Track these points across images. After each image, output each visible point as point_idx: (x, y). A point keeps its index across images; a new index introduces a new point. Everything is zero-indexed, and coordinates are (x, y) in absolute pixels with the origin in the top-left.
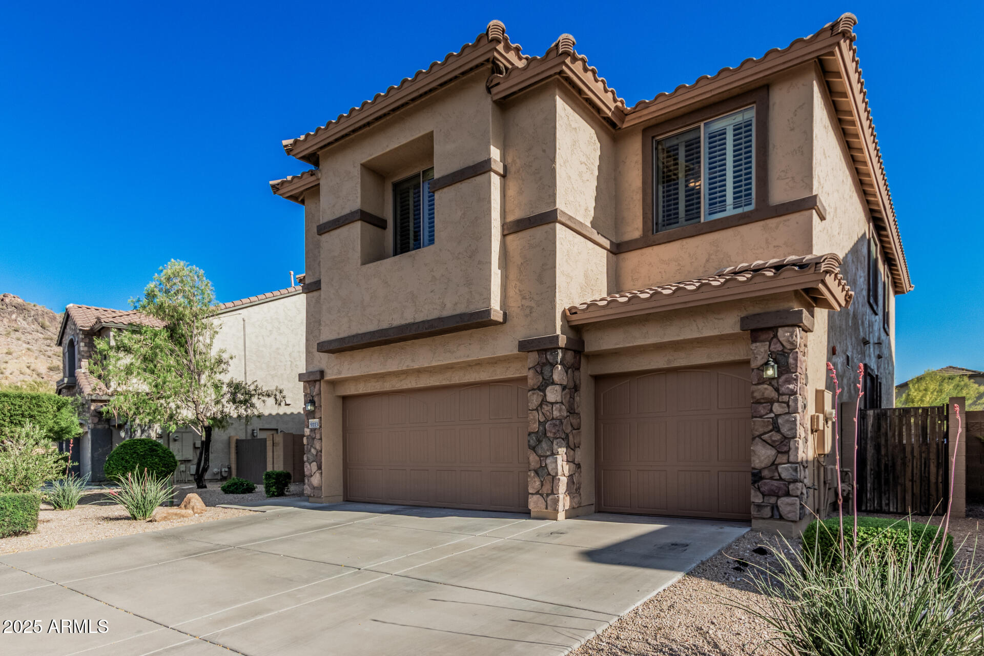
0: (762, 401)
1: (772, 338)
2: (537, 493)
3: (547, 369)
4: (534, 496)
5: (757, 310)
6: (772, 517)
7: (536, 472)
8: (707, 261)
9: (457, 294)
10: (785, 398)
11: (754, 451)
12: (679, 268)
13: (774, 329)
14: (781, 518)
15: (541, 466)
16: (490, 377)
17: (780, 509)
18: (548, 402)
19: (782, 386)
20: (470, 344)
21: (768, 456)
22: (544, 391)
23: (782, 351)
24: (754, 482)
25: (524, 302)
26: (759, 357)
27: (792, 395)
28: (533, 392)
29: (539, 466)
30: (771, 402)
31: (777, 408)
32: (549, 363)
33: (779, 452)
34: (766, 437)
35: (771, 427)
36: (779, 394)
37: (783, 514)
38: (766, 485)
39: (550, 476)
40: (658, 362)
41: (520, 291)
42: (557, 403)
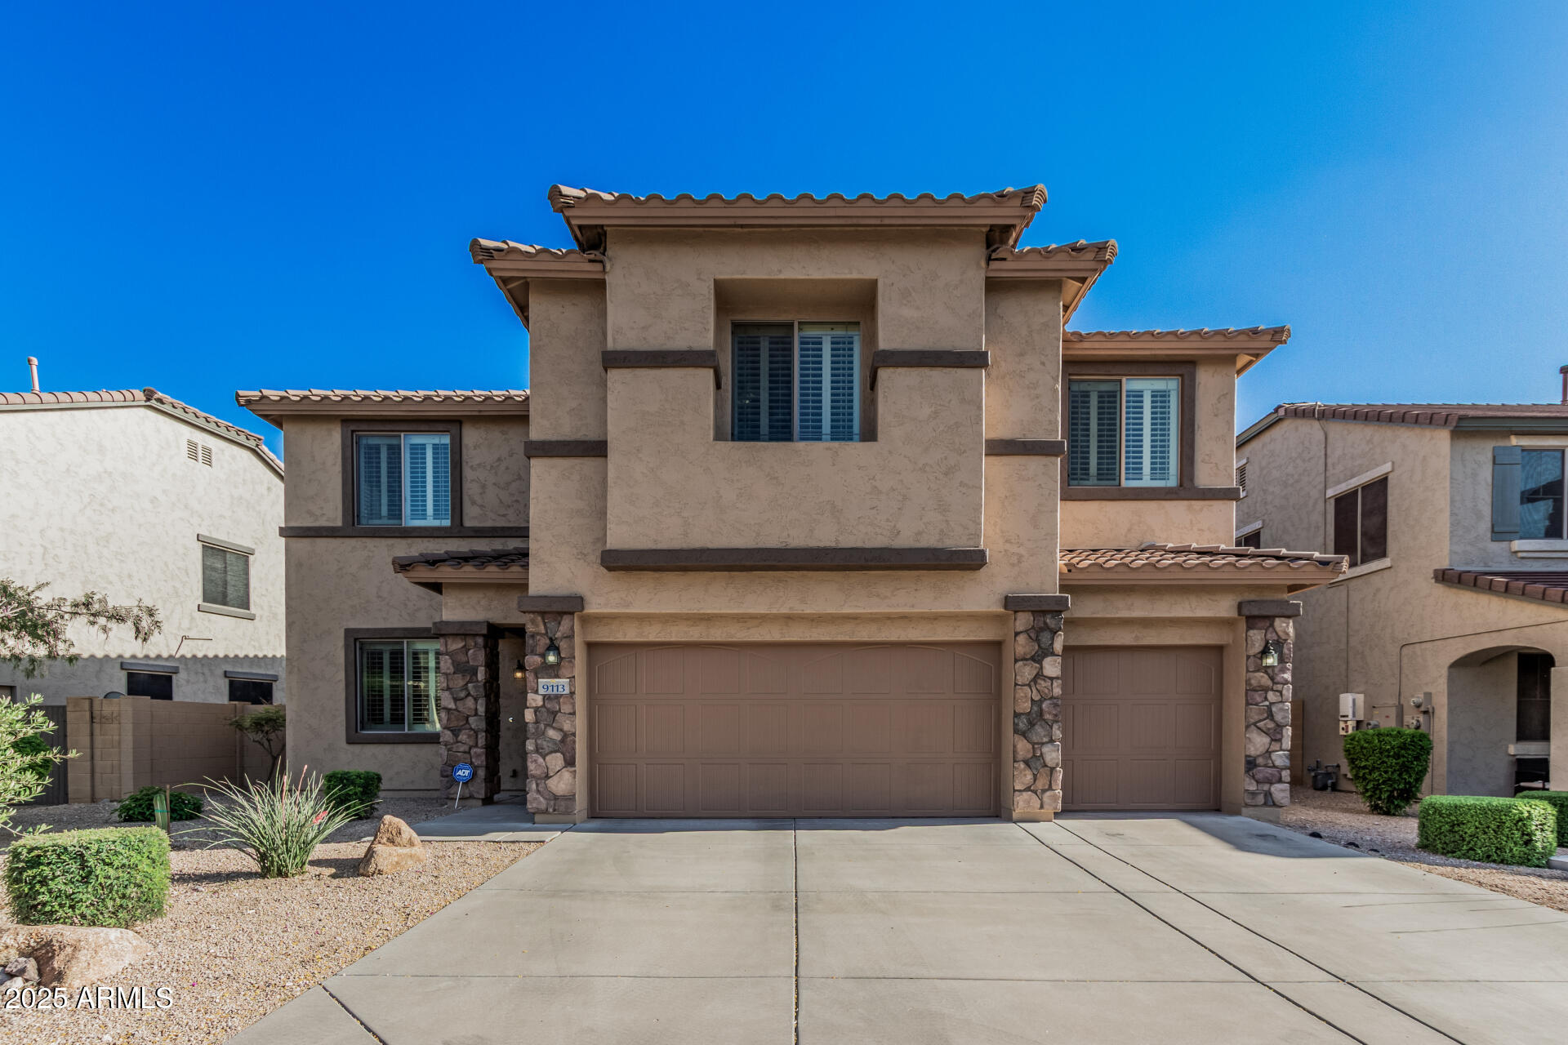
0: (1258, 688)
1: (1268, 627)
2: (1028, 789)
3: (1045, 637)
4: (1024, 793)
5: (1252, 597)
6: (1265, 804)
7: (1027, 763)
8: (1129, 530)
9: (921, 519)
10: (1279, 687)
11: (1249, 739)
12: (1096, 531)
13: (1271, 618)
14: (1274, 805)
15: (1034, 756)
16: (924, 637)
17: (1274, 795)
18: (1045, 677)
19: (1277, 674)
20: (916, 590)
21: (1264, 744)
22: (1040, 662)
23: (1277, 641)
24: (1248, 770)
25: (1007, 546)
26: (1257, 645)
27: (1285, 684)
28: (1025, 662)
29: (1030, 755)
30: (1266, 690)
31: (1271, 696)
32: (1049, 628)
33: (1272, 740)
34: (1261, 724)
35: (1266, 715)
36: (1274, 683)
37: (1276, 801)
38: (1261, 772)
39: (1046, 768)
40: (1125, 638)
41: (1002, 532)
42: (1057, 678)
